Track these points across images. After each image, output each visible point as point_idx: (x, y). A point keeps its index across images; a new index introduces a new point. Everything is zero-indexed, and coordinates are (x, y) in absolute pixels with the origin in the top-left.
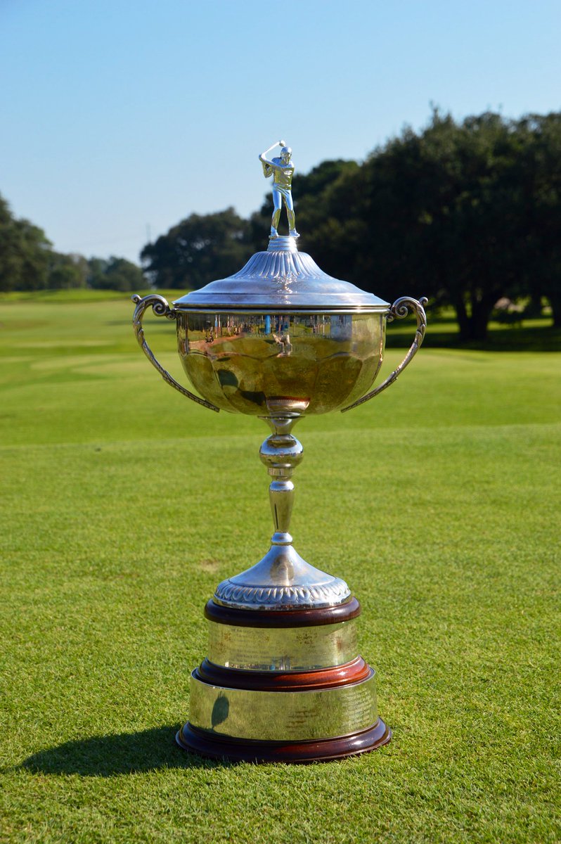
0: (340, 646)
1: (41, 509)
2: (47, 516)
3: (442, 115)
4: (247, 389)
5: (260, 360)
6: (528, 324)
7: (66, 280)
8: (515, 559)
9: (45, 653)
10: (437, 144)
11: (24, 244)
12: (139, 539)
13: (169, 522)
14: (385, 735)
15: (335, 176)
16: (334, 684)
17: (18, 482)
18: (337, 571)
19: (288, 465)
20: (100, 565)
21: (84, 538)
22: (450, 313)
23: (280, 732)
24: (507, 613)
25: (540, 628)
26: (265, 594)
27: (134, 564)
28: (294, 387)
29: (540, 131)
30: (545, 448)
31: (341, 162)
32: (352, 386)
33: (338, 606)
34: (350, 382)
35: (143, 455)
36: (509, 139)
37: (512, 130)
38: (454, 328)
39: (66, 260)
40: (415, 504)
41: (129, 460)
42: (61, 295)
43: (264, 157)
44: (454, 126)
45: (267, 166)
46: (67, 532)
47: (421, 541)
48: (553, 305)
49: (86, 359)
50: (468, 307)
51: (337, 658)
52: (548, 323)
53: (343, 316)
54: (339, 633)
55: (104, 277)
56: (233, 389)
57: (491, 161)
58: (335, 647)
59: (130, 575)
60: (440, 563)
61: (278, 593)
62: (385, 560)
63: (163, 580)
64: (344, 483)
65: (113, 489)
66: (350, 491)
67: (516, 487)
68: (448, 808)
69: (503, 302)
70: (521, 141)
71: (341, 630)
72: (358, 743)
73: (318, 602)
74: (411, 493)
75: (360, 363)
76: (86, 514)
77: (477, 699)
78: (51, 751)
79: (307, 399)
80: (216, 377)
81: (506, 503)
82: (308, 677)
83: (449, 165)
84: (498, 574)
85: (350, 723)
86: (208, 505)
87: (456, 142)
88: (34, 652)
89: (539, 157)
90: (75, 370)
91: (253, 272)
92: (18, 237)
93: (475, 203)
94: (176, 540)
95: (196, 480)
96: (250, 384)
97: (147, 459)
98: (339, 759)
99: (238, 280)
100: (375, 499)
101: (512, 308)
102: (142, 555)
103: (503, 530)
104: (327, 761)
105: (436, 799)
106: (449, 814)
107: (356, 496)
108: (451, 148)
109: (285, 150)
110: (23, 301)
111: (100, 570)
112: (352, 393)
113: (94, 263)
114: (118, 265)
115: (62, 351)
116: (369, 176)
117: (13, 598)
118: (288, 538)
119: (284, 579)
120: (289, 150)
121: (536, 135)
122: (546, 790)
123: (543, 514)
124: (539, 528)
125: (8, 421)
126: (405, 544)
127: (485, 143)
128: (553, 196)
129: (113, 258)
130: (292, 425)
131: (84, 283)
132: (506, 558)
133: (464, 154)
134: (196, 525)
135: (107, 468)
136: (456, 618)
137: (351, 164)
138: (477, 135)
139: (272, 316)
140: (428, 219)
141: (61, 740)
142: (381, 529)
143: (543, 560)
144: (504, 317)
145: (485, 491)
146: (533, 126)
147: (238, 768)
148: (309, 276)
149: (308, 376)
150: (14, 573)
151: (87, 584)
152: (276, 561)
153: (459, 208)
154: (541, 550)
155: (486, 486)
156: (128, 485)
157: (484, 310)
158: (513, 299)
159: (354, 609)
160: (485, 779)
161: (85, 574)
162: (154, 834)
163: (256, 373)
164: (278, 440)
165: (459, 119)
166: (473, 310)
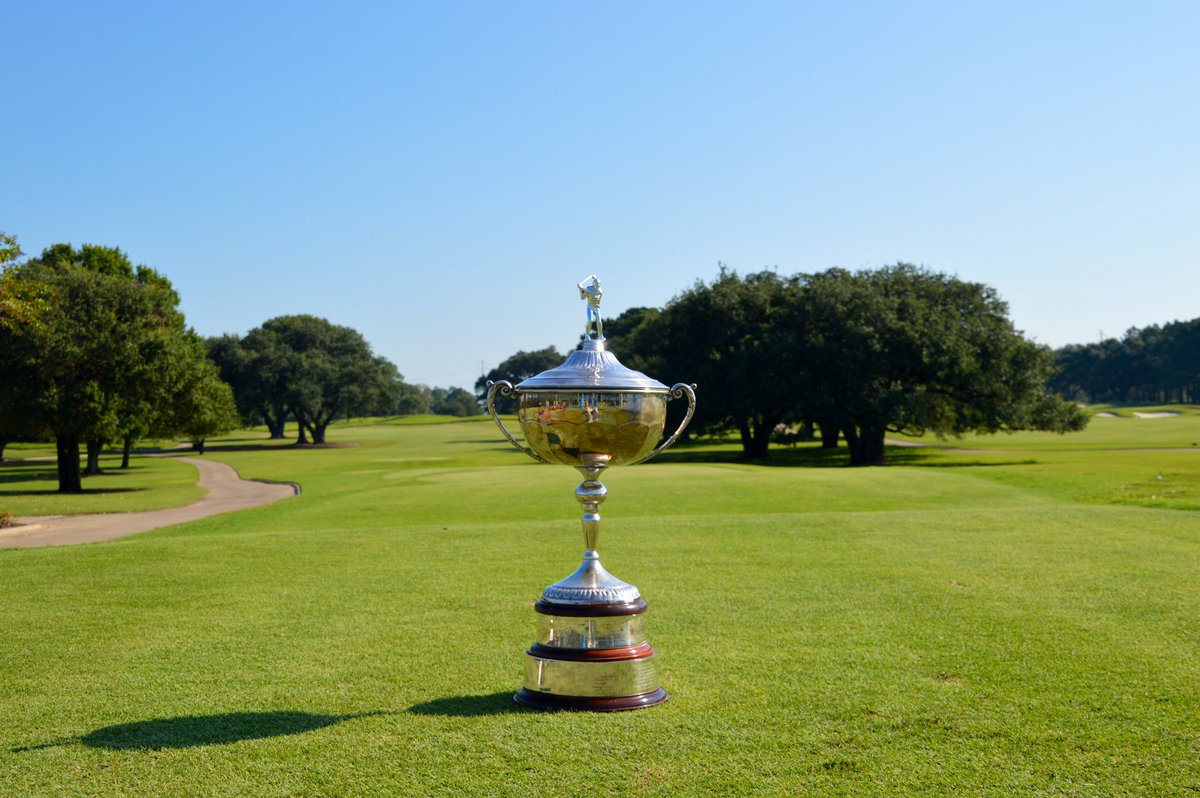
0: (632, 631)
1: (403, 567)
2: (409, 572)
3: (728, 273)
4: (567, 446)
5: (577, 425)
6: (800, 445)
7: (414, 407)
8: (771, 599)
9: (416, 651)
10: (724, 296)
11: (380, 378)
12: (480, 586)
13: (503, 575)
14: (664, 697)
15: (640, 320)
16: (628, 658)
17: (383, 550)
18: (630, 580)
19: (596, 502)
20: (451, 602)
21: (438, 584)
22: (737, 435)
23: (588, 690)
24: (761, 631)
25: (783, 639)
26: (579, 593)
27: (477, 601)
28: (600, 443)
29: (808, 287)
30: (804, 528)
31: (644, 309)
32: (642, 445)
33: (631, 603)
34: (640, 442)
35: (481, 533)
36: (783, 293)
37: (786, 286)
38: (740, 448)
39: (413, 390)
40: (697, 565)
41: (470, 536)
42: (409, 419)
43: (581, 285)
44: (739, 281)
45: (583, 292)
46: (424, 581)
47: (700, 587)
48: (822, 429)
49: (429, 471)
50: (752, 430)
51: (630, 640)
52: (819, 444)
53: (637, 395)
54: (632, 622)
55: (444, 404)
56: (557, 446)
57: (769, 310)
58: (629, 632)
59: (475, 608)
60: (713, 602)
61: (588, 593)
62: (671, 599)
63: (500, 611)
64: (641, 551)
65: (458, 555)
66: (646, 556)
67: (778, 554)
68: (705, 734)
69: (780, 426)
70: (794, 295)
71: (633, 621)
72: (645, 700)
73: (616, 599)
74: (694, 557)
75: (647, 428)
76: (439, 571)
77: (732, 678)
78: (426, 704)
79: (609, 454)
80: (546, 438)
81: (768, 564)
82: (609, 652)
83: (734, 312)
84: (758, 608)
85: (639, 686)
86: (534, 565)
87: (739, 295)
88: (408, 651)
89: (809, 307)
90: (420, 479)
91: (572, 365)
92: (376, 372)
93: (756, 343)
94: (509, 587)
95: (524, 549)
96: (569, 444)
97: (484, 535)
98: (631, 710)
99: (561, 370)
100: (665, 561)
101: (788, 431)
102: (484, 595)
103: (764, 581)
104: (622, 711)
105: (697, 729)
106: (706, 737)
107: (650, 559)
108: (736, 299)
109: (596, 281)
110: (378, 424)
111: (451, 605)
112: (641, 451)
113: (436, 393)
114: (457, 394)
115: (409, 465)
116: (668, 320)
117: (388, 620)
118: (596, 554)
119: (592, 583)
120: (599, 281)
121: (806, 291)
122: (774, 724)
123: (796, 571)
124: (791, 579)
125: (370, 512)
126: (687, 590)
127: (763, 296)
128: (821, 339)
129: (452, 388)
130: (599, 473)
131: (428, 408)
132: (764, 598)
133: (746, 303)
134: (524, 578)
135: (452, 541)
136: (723, 635)
137: (653, 311)
138: (756, 289)
139: (585, 394)
140: (718, 356)
141: (433, 698)
142: (669, 580)
143: (792, 599)
144: (783, 438)
145: (752, 556)
146: (803, 283)
147: (559, 714)
148: (612, 367)
149: (611, 437)
150: (388, 606)
151: (442, 613)
152: (587, 571)
153: (743, 348)
154: (792, 593)
155: (754, 553)
156: (469, 552)
157: (765, 433)
158: (789, 423)
159: (642, 606)
160: (734, 719)
161: (441, 607)
162: (501, 745)
163: (574, 434)
164: (590, 484)
165: (742, 276)
166: (755, 433)
